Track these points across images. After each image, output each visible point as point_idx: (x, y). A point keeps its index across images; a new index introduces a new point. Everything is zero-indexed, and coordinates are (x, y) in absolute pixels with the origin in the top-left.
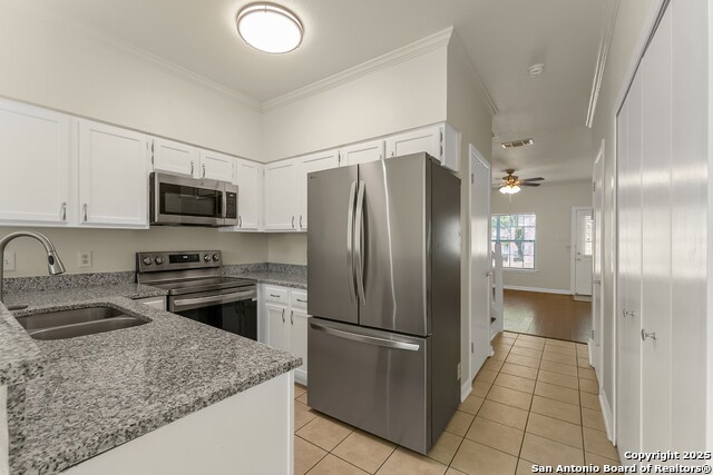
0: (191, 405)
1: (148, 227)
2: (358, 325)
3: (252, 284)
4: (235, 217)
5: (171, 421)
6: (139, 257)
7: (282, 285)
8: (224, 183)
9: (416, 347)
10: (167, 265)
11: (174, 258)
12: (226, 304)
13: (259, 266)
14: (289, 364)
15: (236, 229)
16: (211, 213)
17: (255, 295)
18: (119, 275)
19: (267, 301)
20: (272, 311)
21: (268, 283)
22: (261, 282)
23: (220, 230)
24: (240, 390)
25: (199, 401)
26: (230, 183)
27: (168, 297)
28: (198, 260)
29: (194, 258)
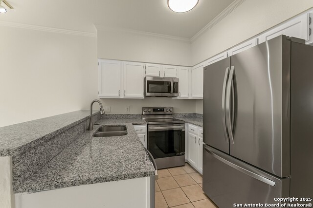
0: (85, 181)
1: (144, 98)
2: (229, 155)
3: (183, 123)
4: (177, 92)
5: (74, 185)
6: (143, 109)
7: (195, 125)
8: (172, 78)
9: (273, 183)
10: (152, 113)
11: (155, 110)
12: (175, 130)
13: (191, 114)
14: (145, 173)
15: (178, 98)
16: (167, 91)
17: (184, 128)
18: (137, 115)
19: (189, 132)
20: (191, 137)
21: (190, 123)
22: (187, 122)
23: (173, 98)
24: (112, 180)
25: (89, 180)
26: (176, 78)
27: (148, 125)
28: (163, 111)
29: (162, 110)
